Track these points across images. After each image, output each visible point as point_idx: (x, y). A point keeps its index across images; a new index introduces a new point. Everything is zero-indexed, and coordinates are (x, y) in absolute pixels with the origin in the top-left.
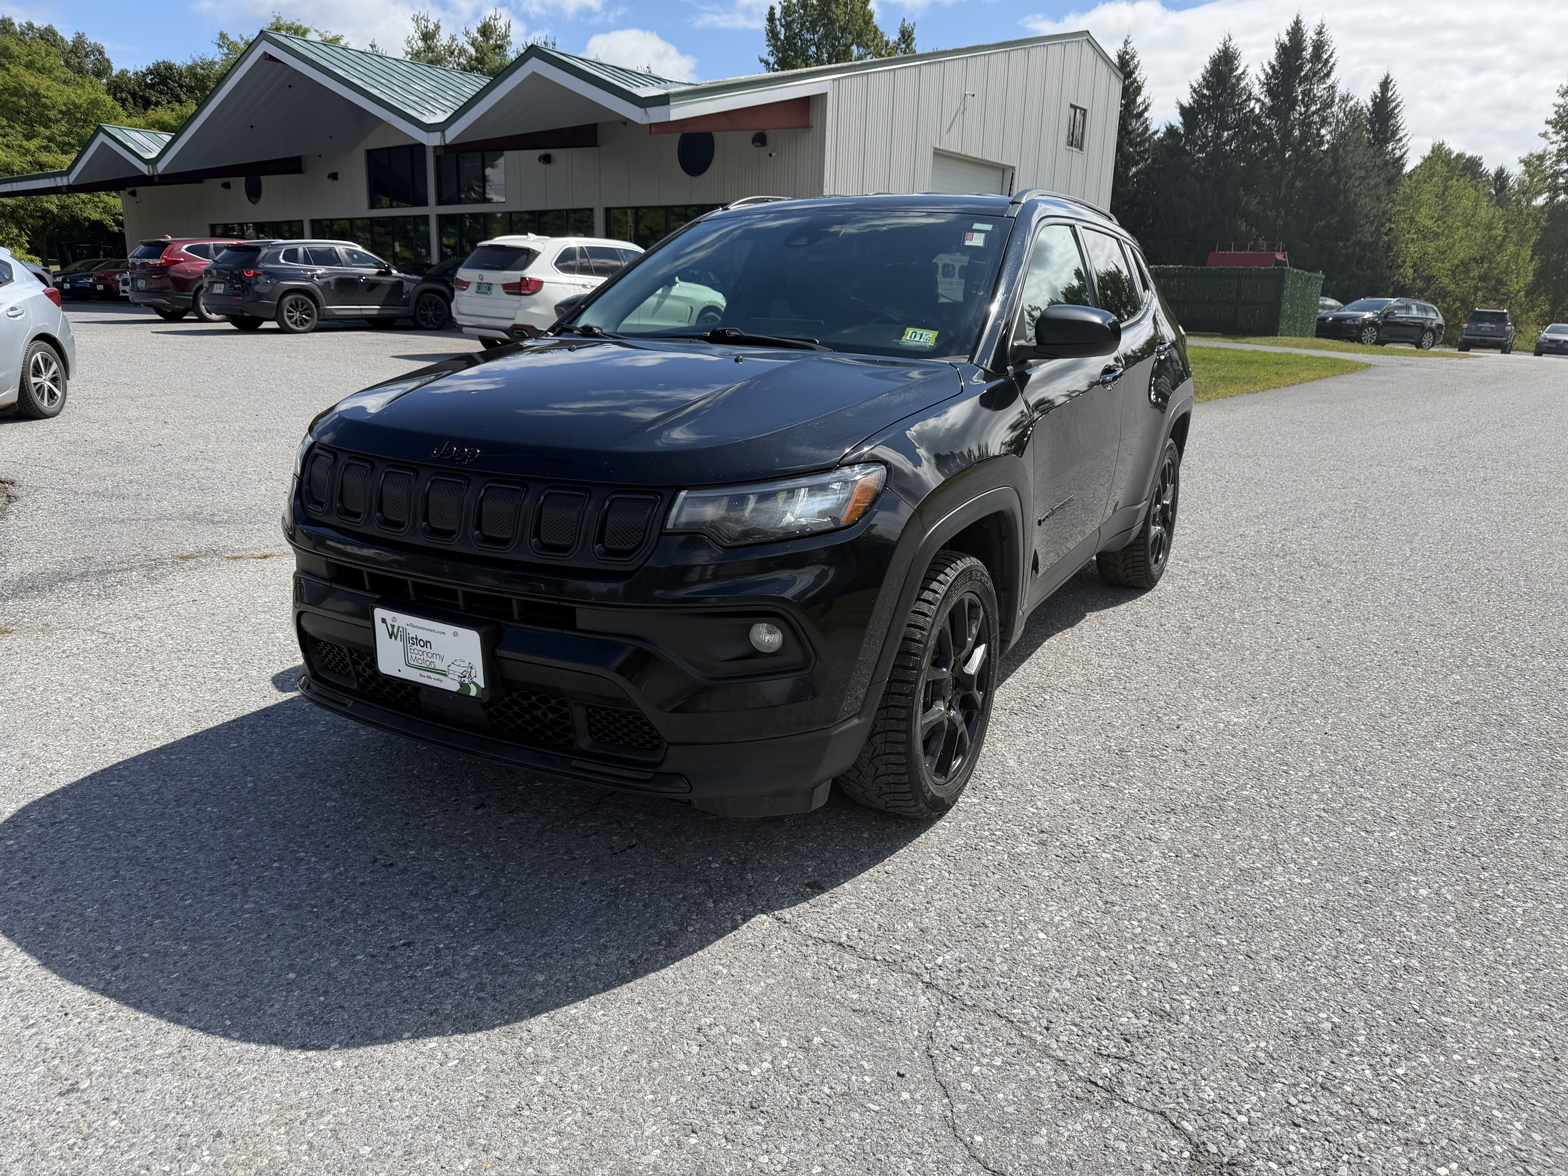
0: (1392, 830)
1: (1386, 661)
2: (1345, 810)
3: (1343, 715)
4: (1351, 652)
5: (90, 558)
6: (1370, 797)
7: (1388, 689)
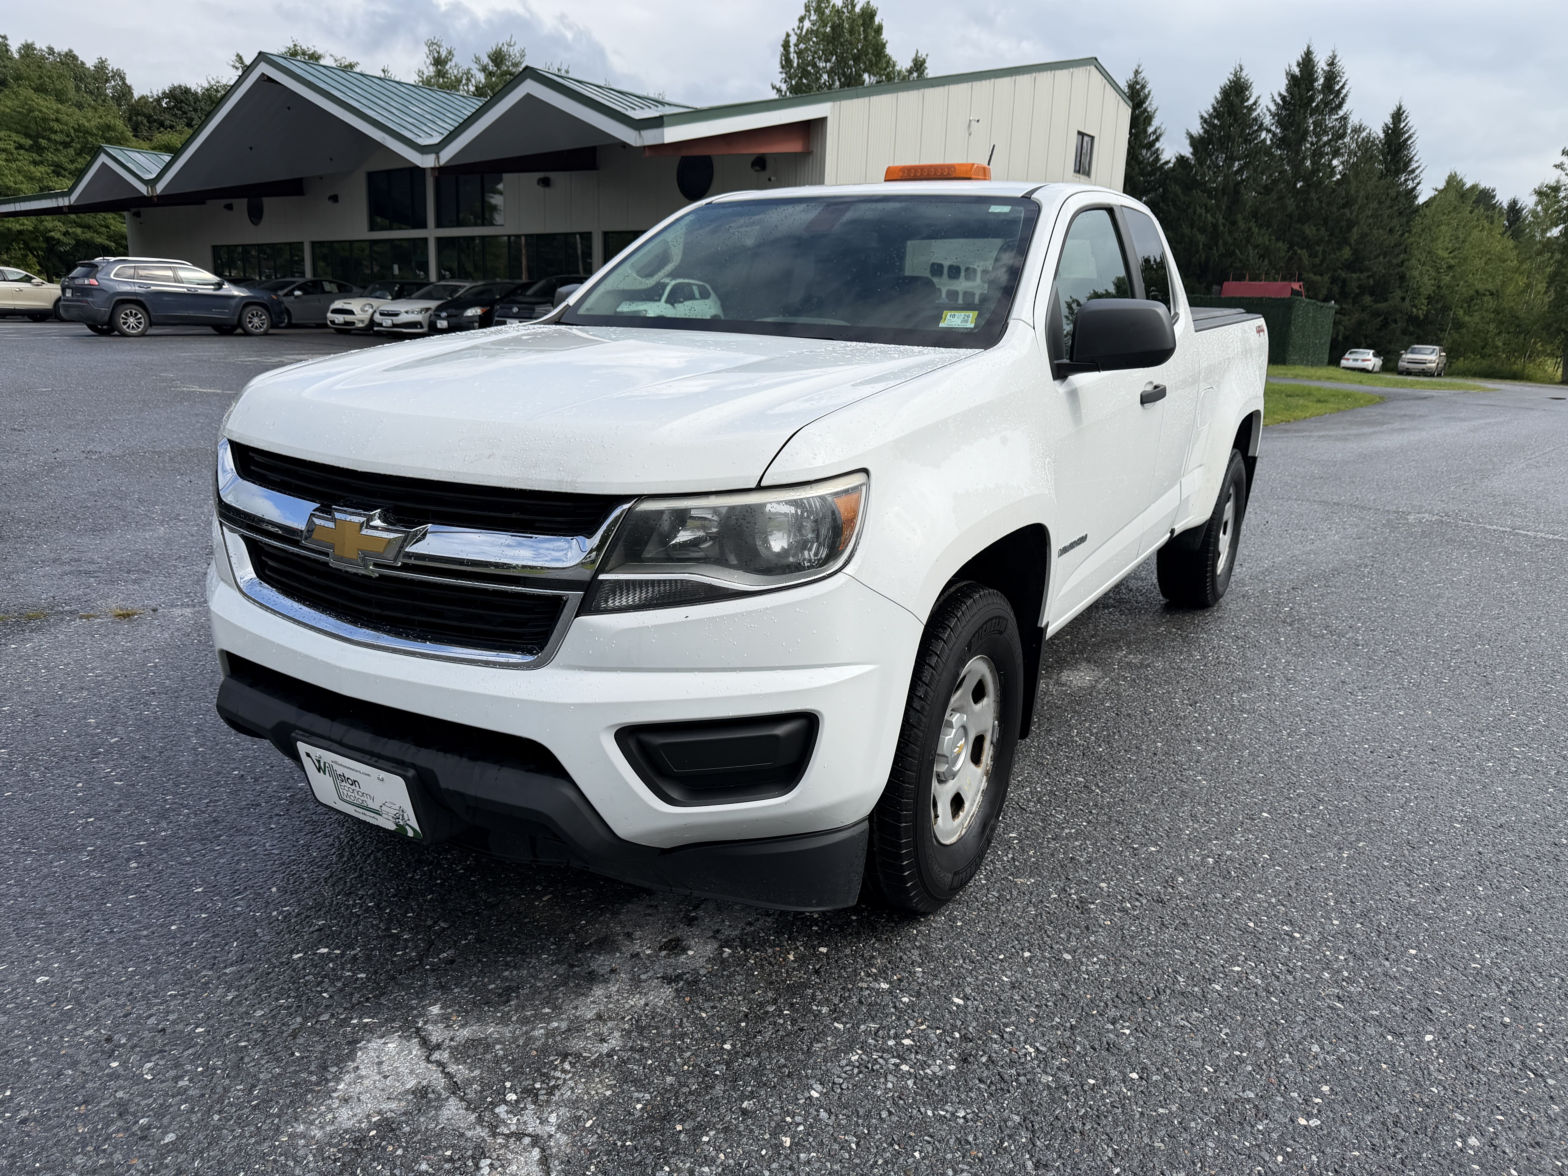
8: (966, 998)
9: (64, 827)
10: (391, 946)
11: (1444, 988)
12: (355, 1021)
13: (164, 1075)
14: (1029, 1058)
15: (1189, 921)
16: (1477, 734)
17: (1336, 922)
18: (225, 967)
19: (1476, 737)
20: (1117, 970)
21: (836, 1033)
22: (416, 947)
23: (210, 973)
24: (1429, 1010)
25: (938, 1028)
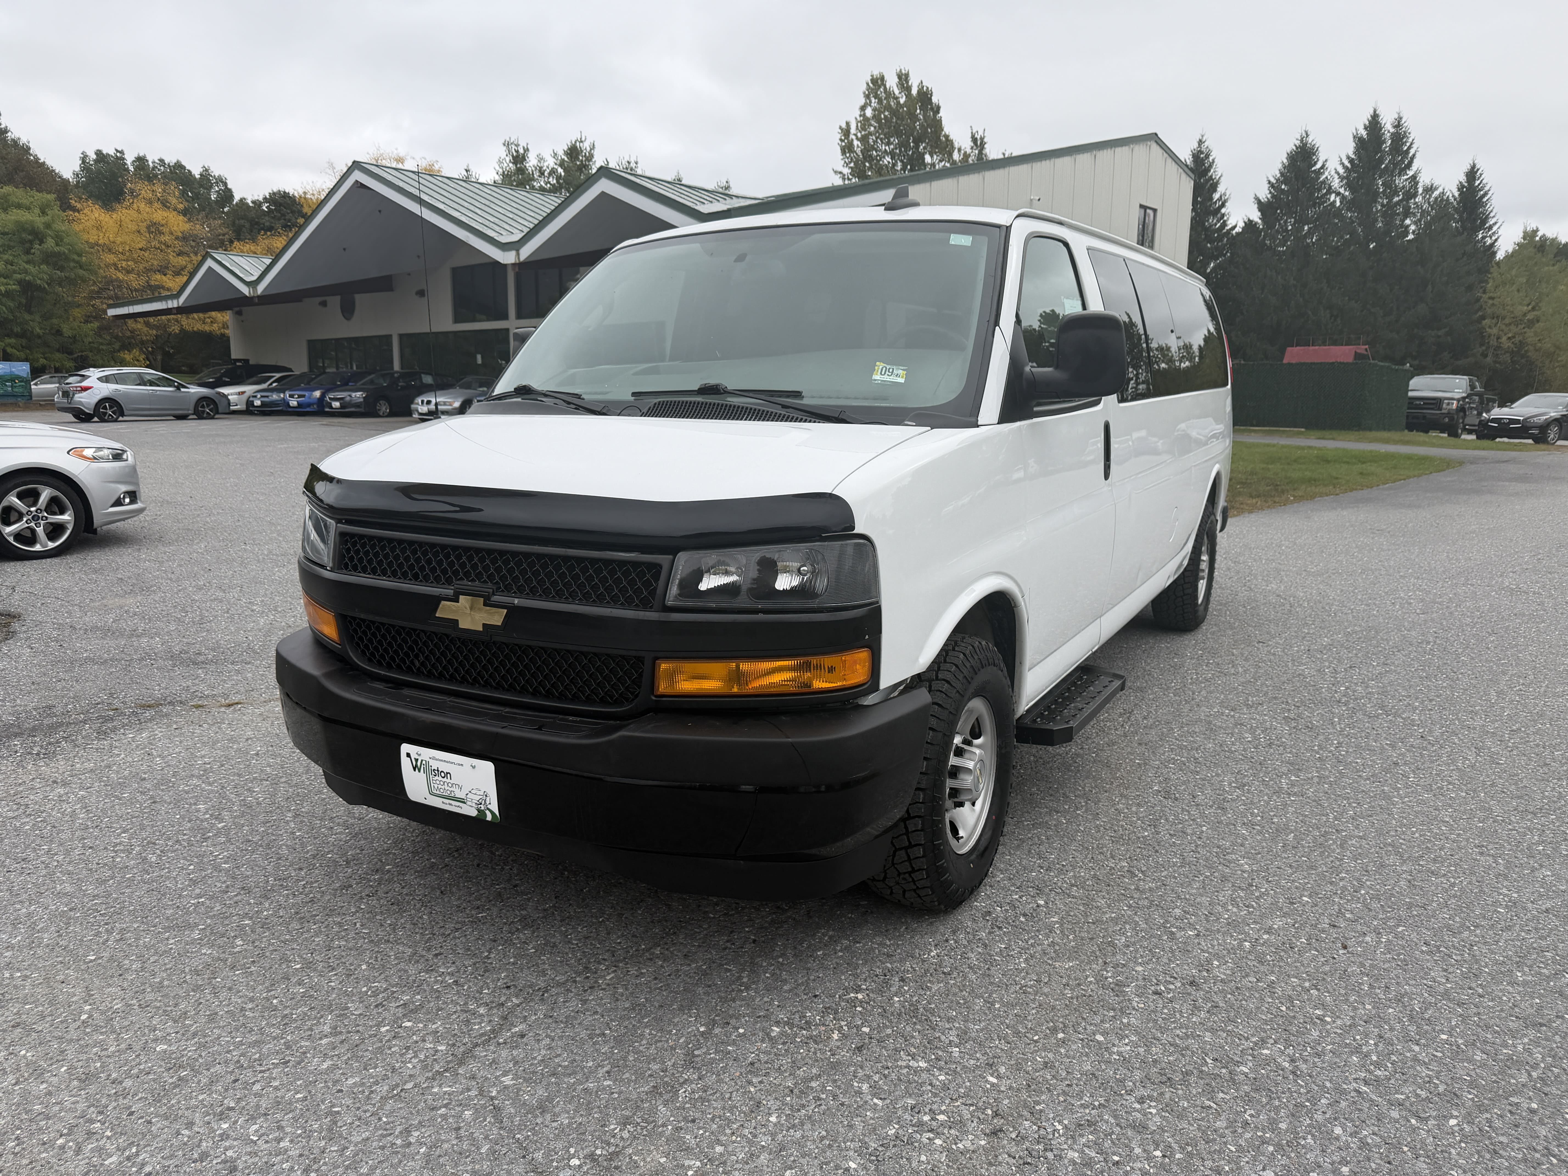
0: (1452, 1117)
1: (1460, 848)
2: (1392, 1081)
3: (1400, 929)
4: (1417, 835)
5: (50, 707)
6: (1426, 1060)
7: (1460, 890)
8: (999, 1077)
9: (178, 907)
10: (468, 1021)
11: (1473, 1073)
12: (436, 1090)
13: (268, 1136)
14: (1057, 1135)
15: (1221, 1005)
16: (1529, 817)
17: (1368, 1007)
18: (321, 1039)
19: (1528, 820)
20: (1148, 1051)
21: (875, 1108)
22: (490, 1021)
23: (307, 1044)
24: (1455, 1094)
25: (972, 1105)
